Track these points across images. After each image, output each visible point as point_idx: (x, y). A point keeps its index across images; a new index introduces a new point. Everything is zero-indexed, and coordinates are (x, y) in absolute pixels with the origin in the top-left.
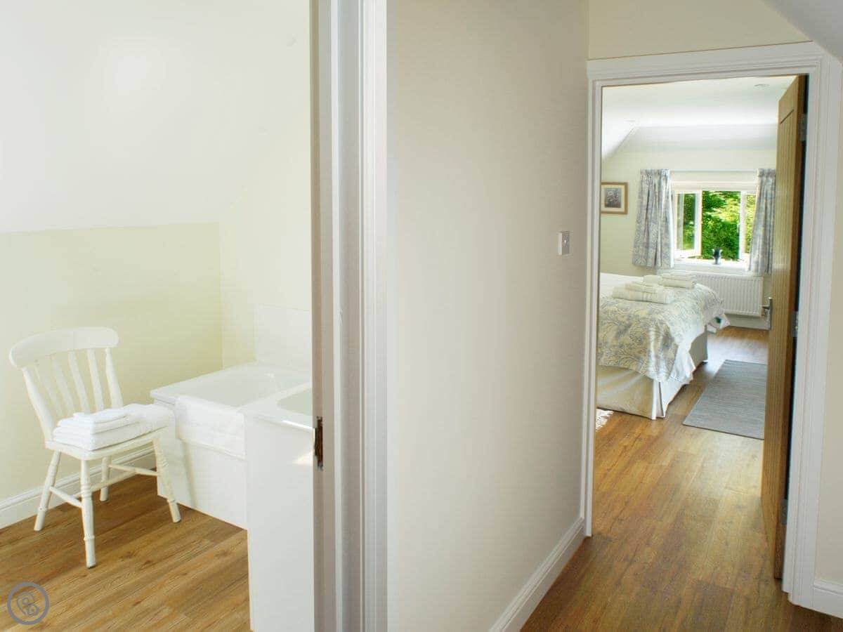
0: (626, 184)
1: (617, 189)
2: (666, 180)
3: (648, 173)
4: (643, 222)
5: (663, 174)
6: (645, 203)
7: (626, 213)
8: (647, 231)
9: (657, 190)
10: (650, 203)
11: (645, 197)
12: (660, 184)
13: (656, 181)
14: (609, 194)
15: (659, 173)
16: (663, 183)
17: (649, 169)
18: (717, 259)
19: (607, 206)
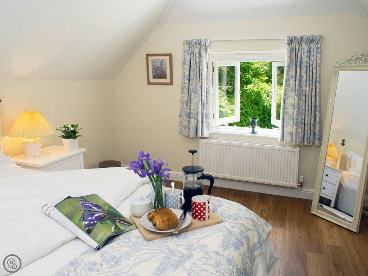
0: (170, 55)
1: (162, 61)
2: (206, 50)
3: (189, 44)
4: (186, 92)
5: (203, 43)
6: (187, 73)
7: (171, 83)
8: (189, 101)
9: (197, 60)
10: (192, 73)
11: (187, 67)
12: (200, 53)
13: (196, 51)
14: (156, 66)
15: (199, 43)
16: (203, 53)
17: (190, 39)
18: (253, 128)
19: (154, 77)
